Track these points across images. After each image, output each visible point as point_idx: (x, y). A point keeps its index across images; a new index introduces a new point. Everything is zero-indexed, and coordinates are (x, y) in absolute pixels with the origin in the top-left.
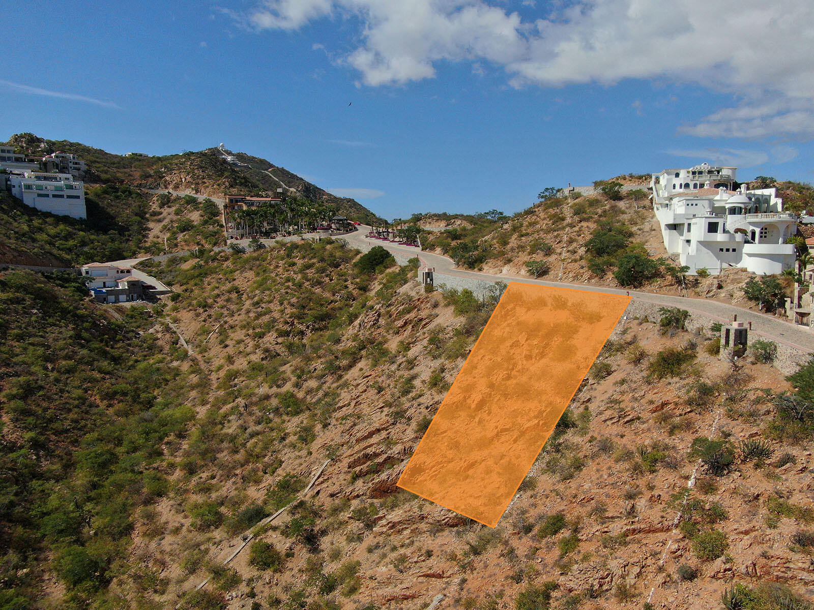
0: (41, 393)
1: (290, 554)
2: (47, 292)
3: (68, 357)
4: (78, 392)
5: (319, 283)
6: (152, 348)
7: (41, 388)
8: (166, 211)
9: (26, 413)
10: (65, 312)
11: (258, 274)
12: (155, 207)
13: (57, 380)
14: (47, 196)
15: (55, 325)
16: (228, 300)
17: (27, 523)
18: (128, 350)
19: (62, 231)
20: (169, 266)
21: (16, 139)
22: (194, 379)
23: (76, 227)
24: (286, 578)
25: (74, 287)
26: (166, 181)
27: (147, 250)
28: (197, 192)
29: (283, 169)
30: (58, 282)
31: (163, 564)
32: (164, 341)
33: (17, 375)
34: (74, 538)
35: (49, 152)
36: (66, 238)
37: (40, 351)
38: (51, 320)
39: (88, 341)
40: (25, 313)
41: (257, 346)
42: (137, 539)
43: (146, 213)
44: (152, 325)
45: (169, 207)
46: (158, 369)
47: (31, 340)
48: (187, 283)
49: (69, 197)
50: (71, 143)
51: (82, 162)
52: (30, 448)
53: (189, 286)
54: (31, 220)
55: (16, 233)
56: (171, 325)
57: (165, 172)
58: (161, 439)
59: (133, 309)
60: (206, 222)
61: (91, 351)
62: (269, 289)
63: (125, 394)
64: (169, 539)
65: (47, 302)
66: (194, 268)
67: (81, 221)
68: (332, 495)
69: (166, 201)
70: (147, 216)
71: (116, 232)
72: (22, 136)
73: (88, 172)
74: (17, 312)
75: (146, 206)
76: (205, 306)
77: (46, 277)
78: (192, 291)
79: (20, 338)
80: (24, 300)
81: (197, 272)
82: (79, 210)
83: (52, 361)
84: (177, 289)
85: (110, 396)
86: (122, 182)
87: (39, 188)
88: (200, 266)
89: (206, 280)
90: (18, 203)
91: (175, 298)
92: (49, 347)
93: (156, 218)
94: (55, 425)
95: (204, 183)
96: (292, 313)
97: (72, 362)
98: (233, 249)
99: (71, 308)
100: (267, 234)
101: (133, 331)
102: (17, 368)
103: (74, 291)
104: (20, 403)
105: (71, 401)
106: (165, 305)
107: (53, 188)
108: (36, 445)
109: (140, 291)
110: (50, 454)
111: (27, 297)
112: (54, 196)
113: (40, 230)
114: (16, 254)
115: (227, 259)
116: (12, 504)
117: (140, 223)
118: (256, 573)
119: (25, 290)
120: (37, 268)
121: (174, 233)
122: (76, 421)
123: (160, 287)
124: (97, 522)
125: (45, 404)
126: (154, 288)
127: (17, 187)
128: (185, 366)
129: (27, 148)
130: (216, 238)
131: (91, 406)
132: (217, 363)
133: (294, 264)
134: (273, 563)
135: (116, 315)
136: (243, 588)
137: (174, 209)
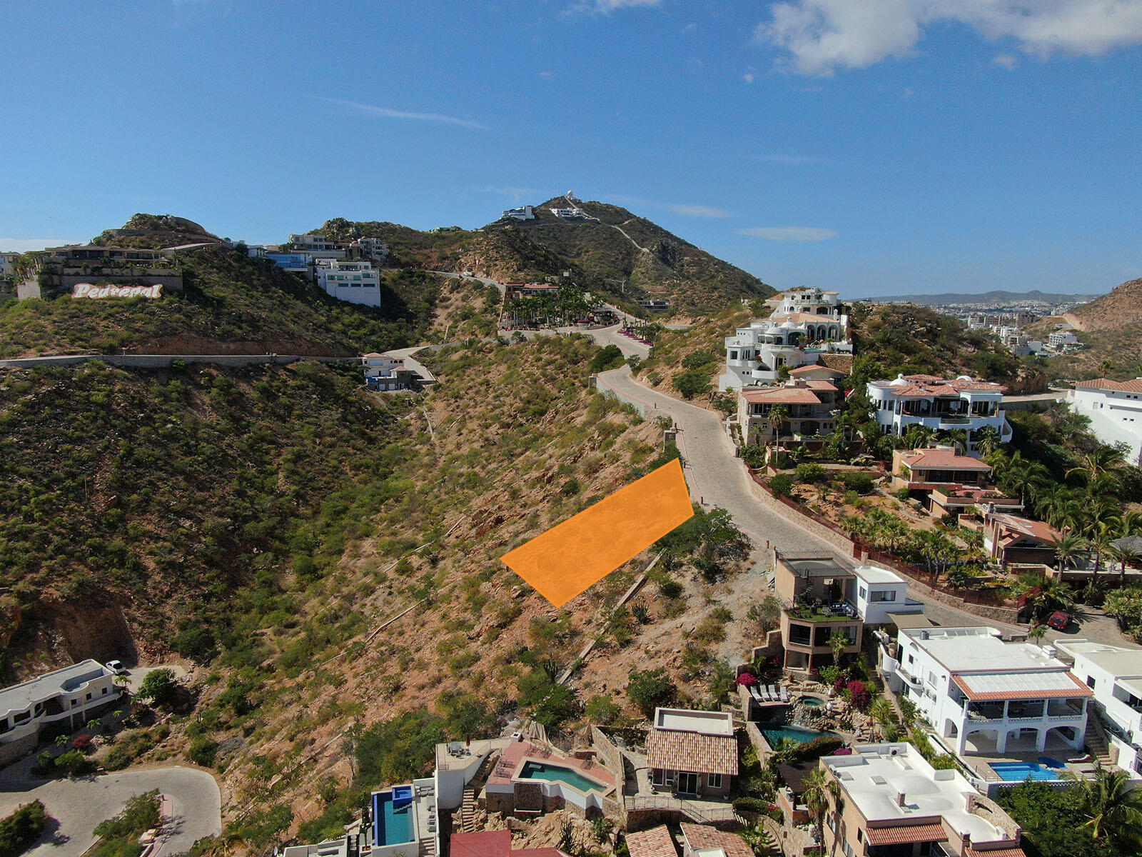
0: (307, 460)
1: (419, 569)
2: (327, 380)
3: (332, 435)
4: (335, 462)
5: (553, 379)
6: (404, 432)
7: (308, 456)
8: (455, 296)
9: (294, 472)
10: (337, 397)
11: (509, 368)
12: (445, 292)
13: (321, 452)
14: (346, 285)
15: (328, 408)
16: (477, 393)
17: (282, 540)
18: (384, 434)
19: (355, 319)
20: (441, 356)
21: (329, 225)
22: (426, 460)
23: (369, 315)
24: (413, 581)
25: (352, 376)
26: (461, 262)
27: (429, 339)
28: (488, 275)
29: (645, 220)
30: (338, 371)
31: (354, 572)
32: (415, 426)
33: (293, 445)
34: (308, 553)
35: (356, 237)
36: (358, 328)
37: (313, 428)
38: (325, 404)
39: (351, 423)
40: (307, 397)
41: (481, 436)
42: (344, 558)
43: (436, 299)
44: (410, 412)
45: (458, 292)
46: (403, 451)
47: (308, 420)
48: (451, 374)
49: (365, 285)
50: (379, 224)
51: (385, 246)
52: (294, 497)
53: (451, 377)
54: (331, 310)
55: (314, 324)
56: (425, 414)
57: (461, 254)
58: (382, 501)
59: (398, 396)
60: (486, 310)
61: (351, 431)
62: (512, 383)
63: (368, 467)
64: (363, 560)
65: (325, 388)
66: (462, 358)
67: (375, 309)
68: (457, 537)
69: (457, 286)
70: (437, 302)
71: (404, 320)
72: (334, 222)
73: (389, 256)
74: (301, 396)
75: (437, 291)
76: (457, 397)
77: (330, 367)
78: (453, 381)
79: (300, 417)
80: (308, 387)
81: (461, 364)
82: (372, 298)
83: (320, 438)
84: (442, 380)
85: (357, 468)
86: (419, 265)
87: (340, 278)
88: (467, 357)
89: (468, 371)
90: (321, 293)
91: (437, 388)
92: (320, 425)
93: (444, 304)
94: (314, 484)
95: (496, 265)
96: (518, 407)
97: (334, 439)
98: (499, 341)
99: (343, 395)
100: (534, 326)
101: (392, 417)
102: (293, 441)
103: (349, 380)
104: (291, 466)
105: (327, 468)
106: (427, 394)
107: (352, 278)
108: (298, 495)
109: (410, 380)
110: (306, 503)
111: (311, 384)
112: (353, 285)
113: (337, 319)
114: (310, 345)
115: (491, 351)
116: (274, 528)
117: (429, 310)
118: (396, 576)
119: (310, 379)
120: (323, 359)
121: (456, 321)
122: (328, 483)
123: (427, 375)
124: (323, 547)
125: (309, 469)
126: (422, 378)
127: (322, 278)
128: (423, 449)
129: (338, 234)
130: (489, 328)
131: (341, 473)
132: (450, 447)
133: (541, 359)
134: (407, 571)
135: (382, 402)
136: (387, 583)
137: (462, 294)
